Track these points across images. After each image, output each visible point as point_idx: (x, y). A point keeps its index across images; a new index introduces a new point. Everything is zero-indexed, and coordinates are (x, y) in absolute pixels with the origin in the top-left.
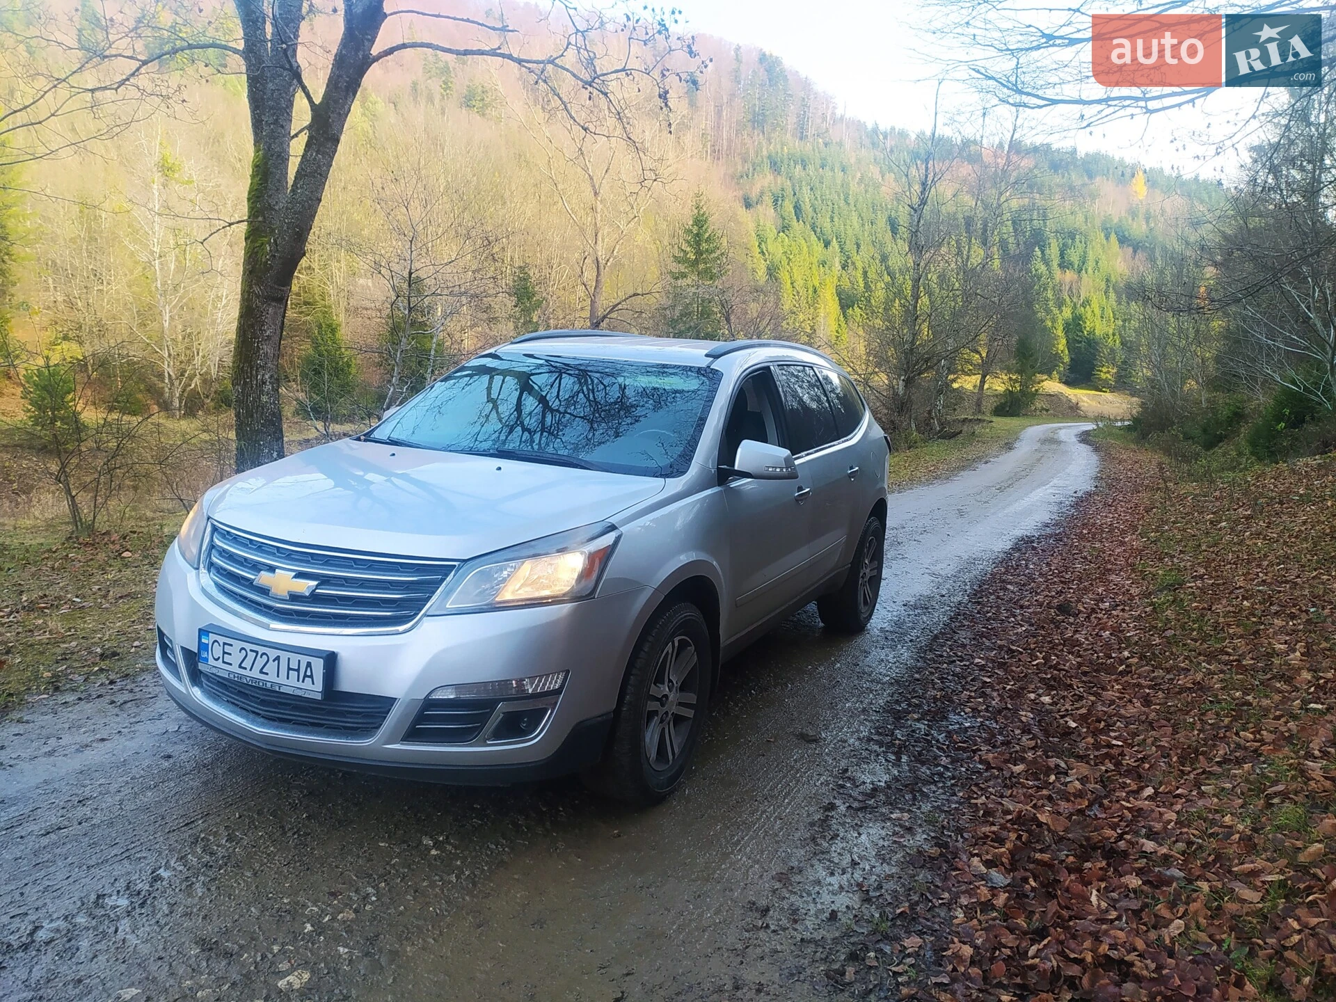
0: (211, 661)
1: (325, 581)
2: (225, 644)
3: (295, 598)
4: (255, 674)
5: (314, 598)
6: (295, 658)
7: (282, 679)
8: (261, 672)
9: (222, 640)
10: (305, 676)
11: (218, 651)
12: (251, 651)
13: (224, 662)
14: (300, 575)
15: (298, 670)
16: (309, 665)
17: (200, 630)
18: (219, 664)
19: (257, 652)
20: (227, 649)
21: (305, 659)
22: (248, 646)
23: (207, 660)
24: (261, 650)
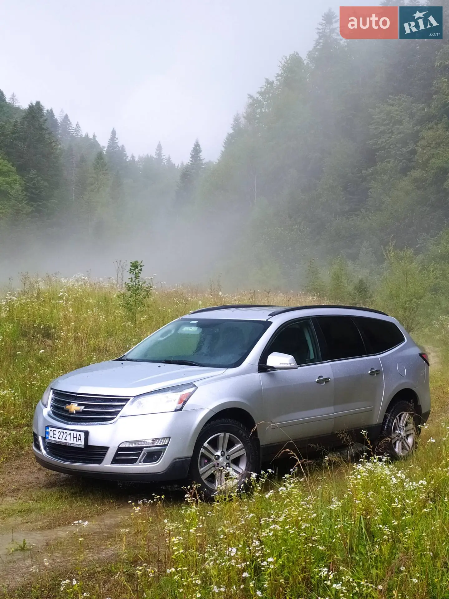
0: (50, 438)
1: (86, 406)
2: (54, 431)
3: (78, 412)
4: (63, 441)
5: (83, 412)
6: (75, 433)
7: (72, 442)
8: (65, 440)
9: (53, 429)
10: (79, 439)
11: (51, 434)
12: (62, 432)
13: (54, 438)
14: (79, 405)
15: (76, 438)
16: (80, 435)
17: (46, 427)
18: (52, 439)
19: (63, 432)
20: (55, 432)
21: (78, 433)
22: (61, 430)
23: (48, 437)
24: (65, 431)
